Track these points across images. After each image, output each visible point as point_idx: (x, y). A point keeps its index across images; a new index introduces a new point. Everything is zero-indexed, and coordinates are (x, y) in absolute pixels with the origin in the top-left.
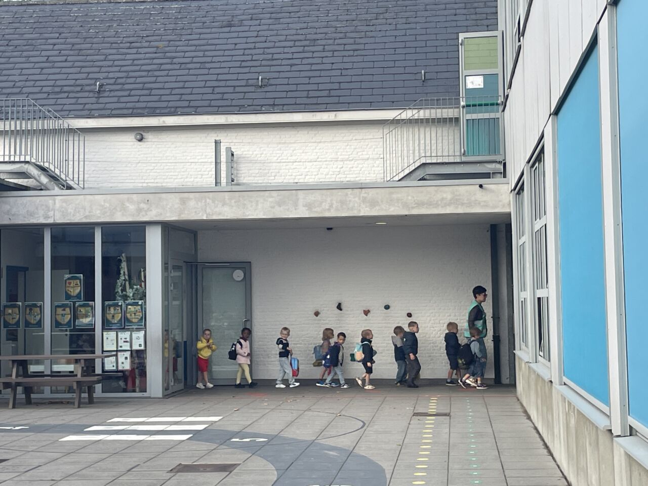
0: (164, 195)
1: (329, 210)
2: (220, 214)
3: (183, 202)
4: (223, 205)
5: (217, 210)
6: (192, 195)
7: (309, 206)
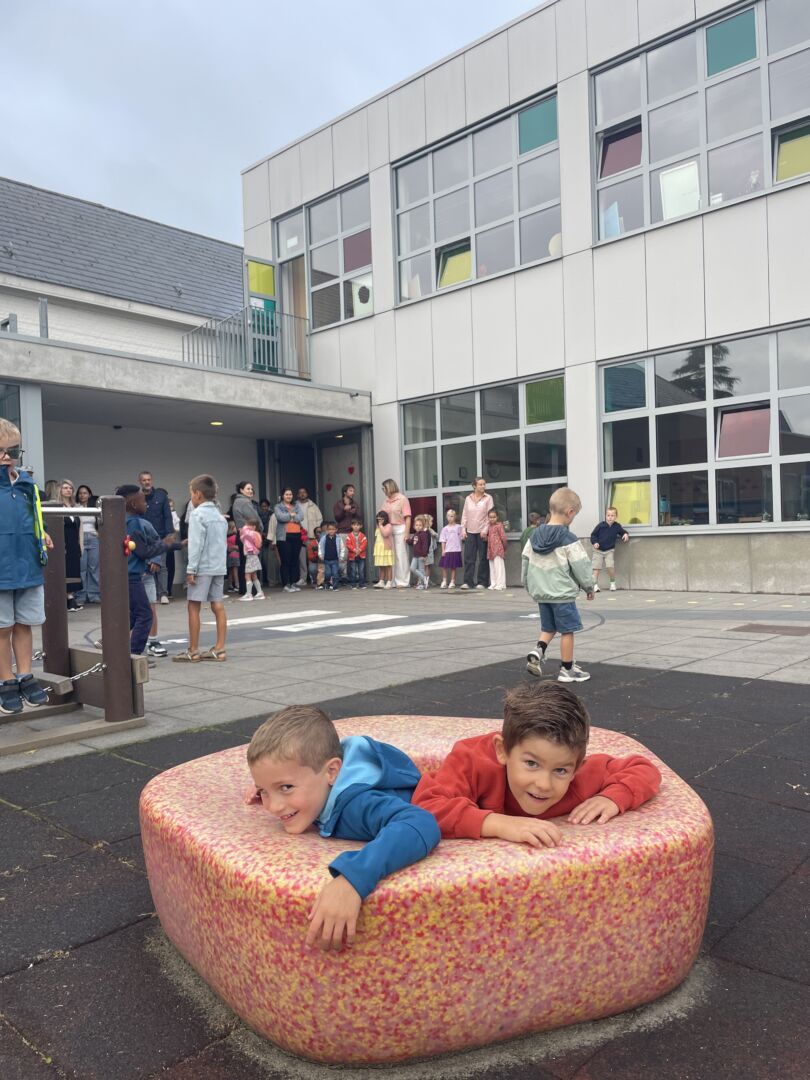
0: (51, 349)
1: (234, 398)
2: (121, 384)
3: (77, 362)
4: (125, 375)
5: (117, 378)
6: (86, 355)
7: (216, 390)
